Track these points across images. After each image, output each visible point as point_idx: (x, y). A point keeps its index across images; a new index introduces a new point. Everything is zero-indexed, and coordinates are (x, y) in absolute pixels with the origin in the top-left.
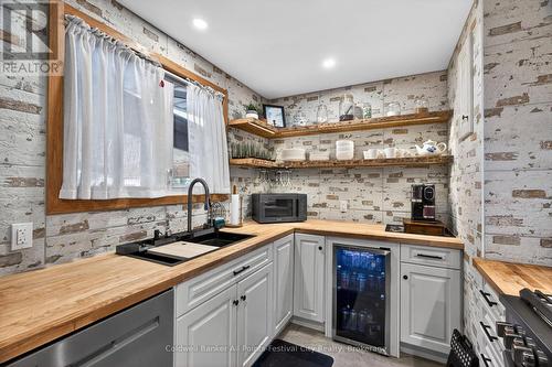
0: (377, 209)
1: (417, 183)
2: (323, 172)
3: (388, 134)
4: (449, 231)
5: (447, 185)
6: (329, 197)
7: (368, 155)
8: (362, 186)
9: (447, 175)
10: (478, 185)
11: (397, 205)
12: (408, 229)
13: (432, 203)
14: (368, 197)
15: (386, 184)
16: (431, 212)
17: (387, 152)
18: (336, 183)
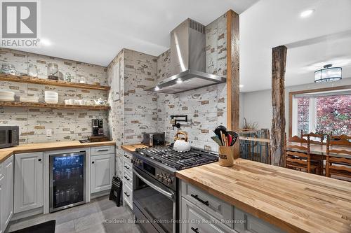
0: (72, 133)
1: (94, 118)
2: (30, 110)
3: (79, 92)
4: (108, 138)
5: (107, 119)
6: (36, 127)
7: (68, 102)
8: (62, 120)
9: (107, 115)
10: (122, 119)
11: (84, 129)
12: (91, 140)
13: (102, 127)
14: (67, 126)
15: (78, 119)
16: (102, 131)
17: (80, 102)
18: (43, 118)
